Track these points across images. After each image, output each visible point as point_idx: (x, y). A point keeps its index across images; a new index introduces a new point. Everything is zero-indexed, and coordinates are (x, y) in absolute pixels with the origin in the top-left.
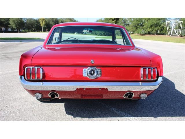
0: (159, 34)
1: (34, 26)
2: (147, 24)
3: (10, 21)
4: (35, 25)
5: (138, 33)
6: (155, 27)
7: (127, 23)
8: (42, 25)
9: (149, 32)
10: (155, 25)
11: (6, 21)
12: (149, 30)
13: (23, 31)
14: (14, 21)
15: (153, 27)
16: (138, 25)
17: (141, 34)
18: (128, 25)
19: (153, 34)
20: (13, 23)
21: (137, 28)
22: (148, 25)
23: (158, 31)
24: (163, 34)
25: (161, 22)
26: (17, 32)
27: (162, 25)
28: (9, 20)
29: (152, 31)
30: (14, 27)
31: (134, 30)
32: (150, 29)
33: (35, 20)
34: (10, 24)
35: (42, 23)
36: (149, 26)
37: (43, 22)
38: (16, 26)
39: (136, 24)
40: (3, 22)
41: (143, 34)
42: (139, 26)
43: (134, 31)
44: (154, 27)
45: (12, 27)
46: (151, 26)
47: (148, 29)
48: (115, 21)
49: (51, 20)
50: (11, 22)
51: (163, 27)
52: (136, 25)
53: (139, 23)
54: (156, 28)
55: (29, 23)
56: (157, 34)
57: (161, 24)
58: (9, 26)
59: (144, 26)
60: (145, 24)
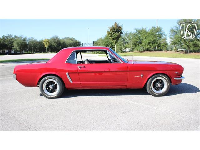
0: (157, 50)
1: (36, 48)
2: (145, 41)
3: (14, 43)
4: (38, 47)
5: (137, 51)
6: (153, 44)
7: (126, 41)
9: (147, 48)
10: (152, 42)
11: (10, 44)
13: (26, 52)
14: (18, 44)
15: (150, 45)
16: (137, 43)
17: (140, 51)
18: (128, 43)
19: (151, 51)
20: (17, 46)
21: (136, 46)
22: (146, 42)
23: (155, 48)
24: (160, 50)
25: (158, 40)
26: (20, 54)
27: (159, 42)
28: (13, 43)
29: (150, 47)
30: (18, 49)
31: (133, 48)
32: (148, 46)
33: (37, 42)
34: (13, 47)
35: (46, 45)
36: (147, 43)
37: (47, 43)
38: (20, 48)
39: (135, 42)
40: (7, 45)
41: (142, 51)
42: (137, 44)
43: (133, 49)
44: (151, 44)
45: (16, 49)
46: (149, 43)
47: (147, 46)
48: (115, 40)
49: (54, 41)
50: (15, 44)
51: (160, 44)
52: (135, 43)
53: (137, 40)
54: (154, 45)
55: (32, 45)
56: (155, 50)
57: (158, 41)
58: (13, 48)
59: (142, 43)
60: (143, 41)
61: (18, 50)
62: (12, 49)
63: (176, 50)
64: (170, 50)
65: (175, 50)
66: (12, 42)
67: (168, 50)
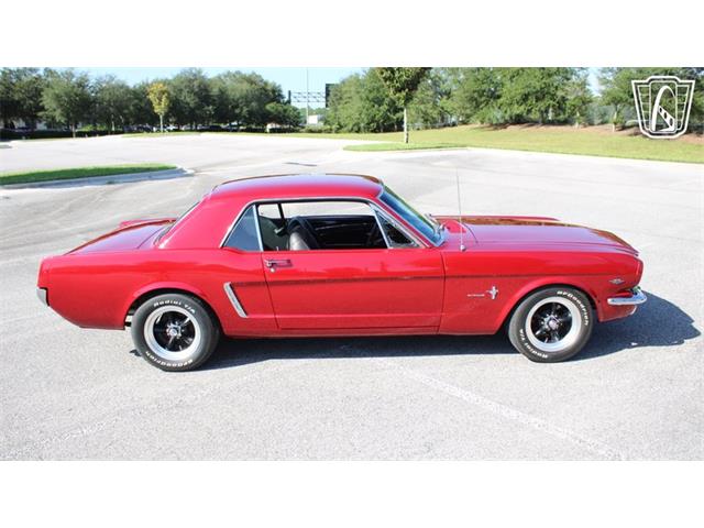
0: (552, 123)
1: (126, 111)
2: (511, 90)
3: (45, 97)
4: (132, 108)
5: (482, 122)
6: (538, 99)
7: (444, 87)
8: (160, 109)
9: (518, 116)
10: (537, 92)
11: (31, 98)
12: (518, 110)
13: (88, 128)
14: (57, 97)
15: (529, 102)
16: (481, 97)
17: (492, 125)
18: (448, 94)
19: (533, 123)
20: (54, 106)
21: (477, 106)
22: (513, 94)
23: (547, 111)
24: (565, 122)
25: (555, 84)
26: (68, 135)
27: (560, 94)
28: (41, 96)
29: (529, 111)
30: (59, 116)
31: (468, 111)
32: (522, 108)
33: (128, 90)
34: (42, 109)
35: (160, 104)
36: (518, 97)
37: (160, 100)
38: (66, 114)
39: (474, 92)
40: (18, 102)
41: (501, 124)
42: (483, 99)
43: (468, 116)
44: (532, 100)
45: (53, 118)
46: (525, 98)
47: (516, 106)
48: (403, 93)
49: (186, 87)
50: (47, 101)
51: (564, 99)
52: (476, 95)
53: (484, 87)
54: (542, 105)
55: (109, 101)
56: (546, 123)
57: (556, 88)
58: (40, 114)
59: (499, 97)
60: (505, 90)
61: (60, 122)
62: (36, 117)
63: (619, 125)
64: (600, 121)
65: (615, 124)
66: (38, 93)
67: (591, 124)
